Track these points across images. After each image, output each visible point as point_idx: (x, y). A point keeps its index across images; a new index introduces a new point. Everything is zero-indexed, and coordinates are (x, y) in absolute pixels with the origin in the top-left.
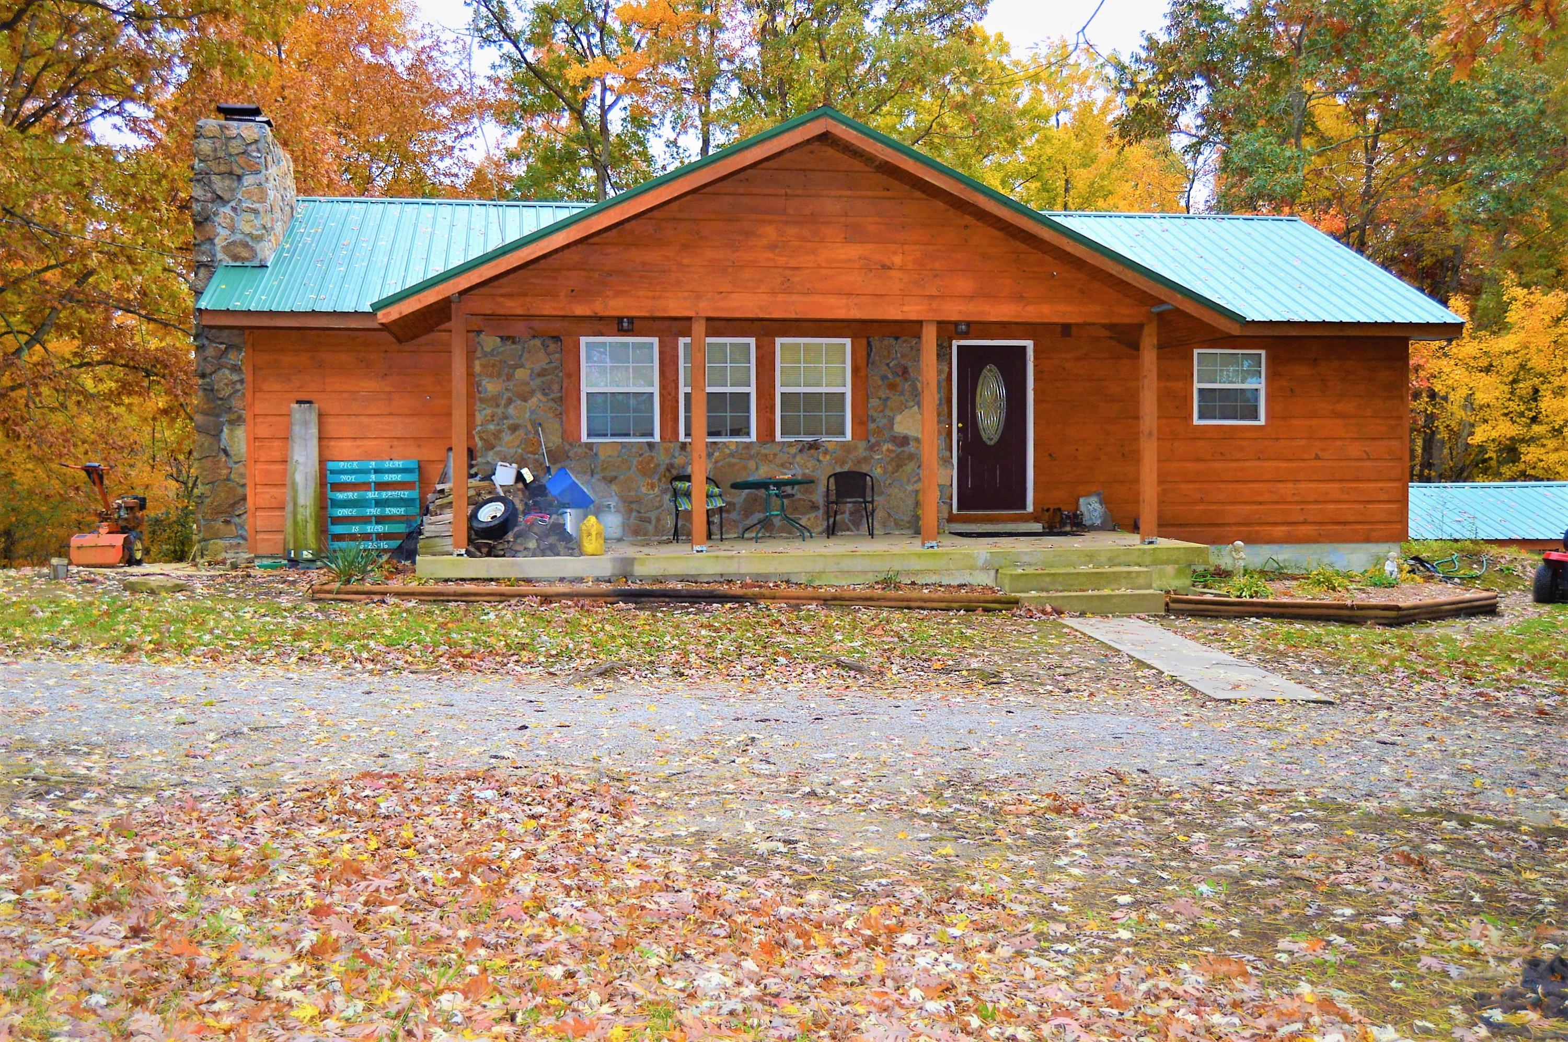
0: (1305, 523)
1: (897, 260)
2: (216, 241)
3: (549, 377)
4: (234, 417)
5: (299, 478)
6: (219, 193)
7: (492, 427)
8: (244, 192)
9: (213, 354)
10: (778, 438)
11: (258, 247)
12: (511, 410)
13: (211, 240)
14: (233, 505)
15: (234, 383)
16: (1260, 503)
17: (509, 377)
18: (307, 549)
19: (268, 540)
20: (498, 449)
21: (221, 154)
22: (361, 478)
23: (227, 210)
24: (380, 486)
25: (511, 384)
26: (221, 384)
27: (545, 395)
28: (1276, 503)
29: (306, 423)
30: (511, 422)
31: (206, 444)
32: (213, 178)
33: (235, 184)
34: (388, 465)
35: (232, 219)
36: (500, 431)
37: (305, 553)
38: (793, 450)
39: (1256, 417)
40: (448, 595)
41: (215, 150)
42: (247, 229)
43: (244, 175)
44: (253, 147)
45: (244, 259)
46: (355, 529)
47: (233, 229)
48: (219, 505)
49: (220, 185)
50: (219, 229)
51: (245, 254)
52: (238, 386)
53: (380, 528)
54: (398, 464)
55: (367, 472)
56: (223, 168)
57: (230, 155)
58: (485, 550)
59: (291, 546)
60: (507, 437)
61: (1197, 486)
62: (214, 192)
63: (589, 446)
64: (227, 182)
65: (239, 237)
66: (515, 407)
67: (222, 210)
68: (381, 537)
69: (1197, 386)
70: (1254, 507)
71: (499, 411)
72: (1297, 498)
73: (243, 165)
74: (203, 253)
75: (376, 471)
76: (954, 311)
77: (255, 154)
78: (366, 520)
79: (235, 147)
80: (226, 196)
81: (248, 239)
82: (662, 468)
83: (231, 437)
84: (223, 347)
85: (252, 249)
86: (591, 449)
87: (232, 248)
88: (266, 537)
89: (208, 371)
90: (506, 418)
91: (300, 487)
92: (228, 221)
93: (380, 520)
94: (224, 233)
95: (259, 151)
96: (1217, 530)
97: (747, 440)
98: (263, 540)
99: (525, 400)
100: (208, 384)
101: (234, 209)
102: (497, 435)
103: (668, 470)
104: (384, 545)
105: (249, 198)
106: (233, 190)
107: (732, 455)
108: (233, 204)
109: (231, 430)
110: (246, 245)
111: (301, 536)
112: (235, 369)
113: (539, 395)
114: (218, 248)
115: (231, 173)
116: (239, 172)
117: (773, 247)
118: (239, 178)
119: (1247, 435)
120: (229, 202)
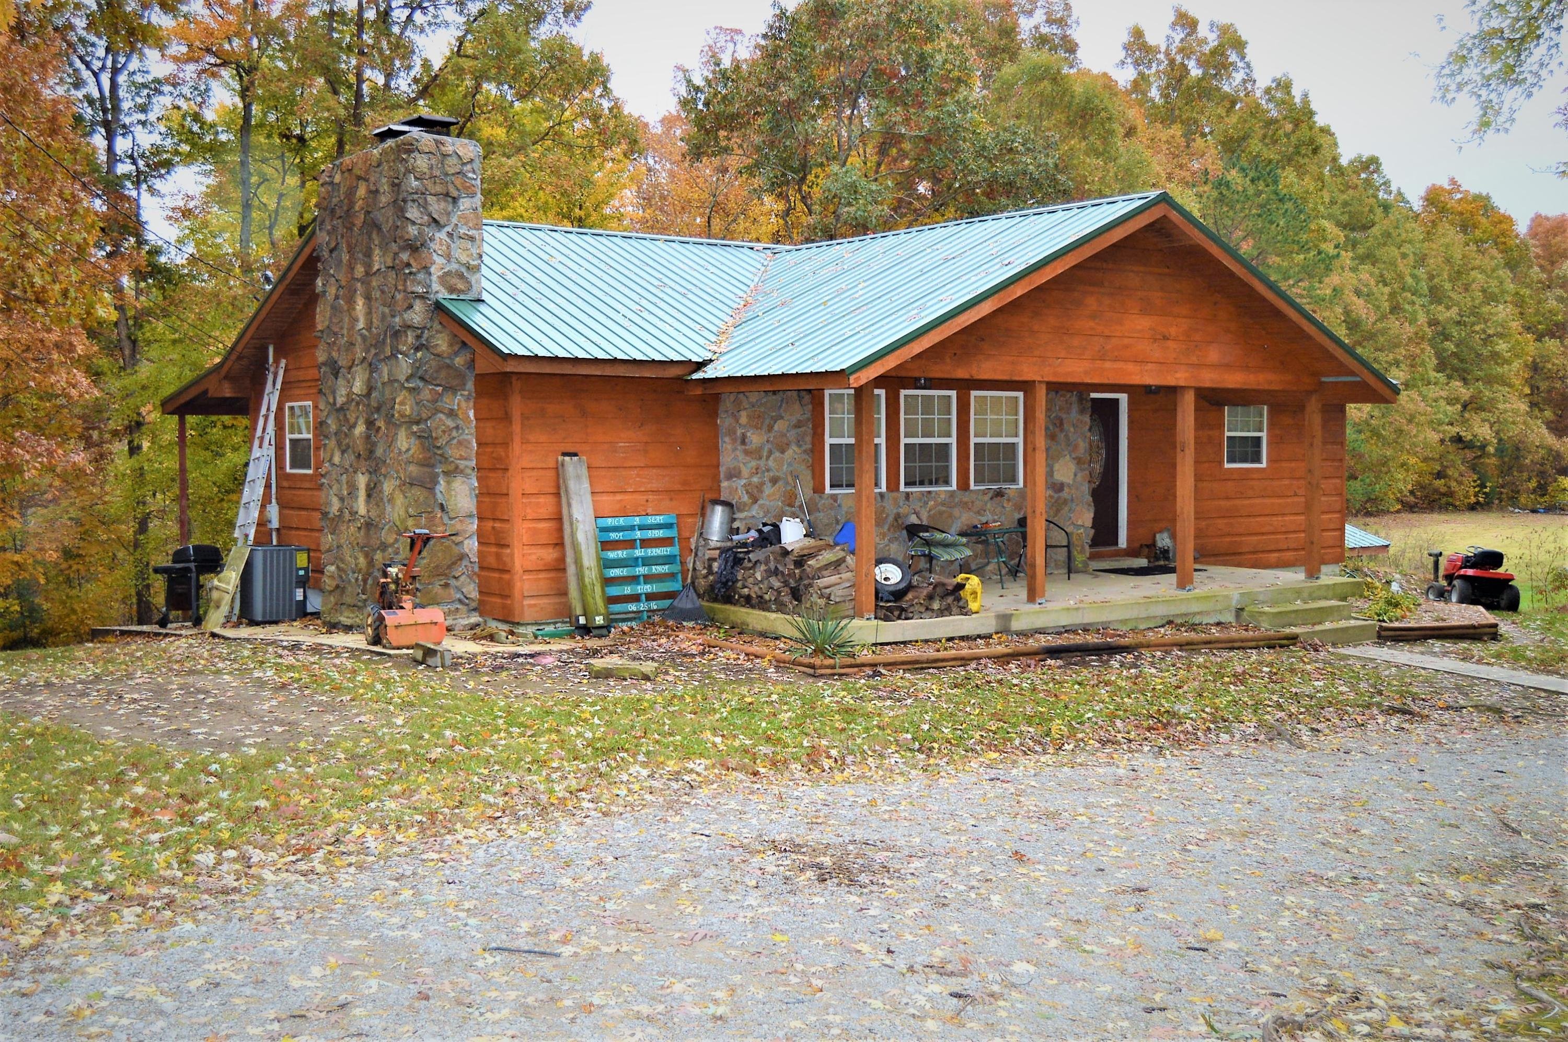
0: (1288, 550)
1: (1173, 331)
2: (432, 270)
3: (803, 429)
4: (452, 467)
5: (581, 537)
6: (435, 216)
7: (755, 480)
8: (460, 217)
9: (429, 397)
10: (972, 486)
11: (473, 279)
12: (771, 463)
13: (426, 269)
14: (449, 567)
15: (451, 430)
16: (1263, 534)
17: (770, 428)
18: (599, 615)
19: (535, 605)
20: (759, 502)
21: (437, 173)
22: (628, 535)
23: (442, 235)
24: (646, 543)
25: (772, 435)
26: (439, 432)
27: (800, 446)
28: (1273, 533)
29: (578, 477)
30: (771, 474)
31: (421, 499)
32: (429, 198)
33: (450, 208)
34: (651, 520)
35: (448, 247)
36: (762, 484)
37: (597, 618)
38: (987, 498)
39: (1258, 460)
40: (922, 662)
41: (431, 168)
42: (464, 259)
43: (459, 197)
44: (469, 167)
45: (460, 292)
46: (627, 590)
47: (448, 257)
48: (437, 566)
49: (436, 206)
50: (435, 257)
51: (461, 286)
52: (454, 434)
53: (648, 588)
54: (659, 519)
55: (632, 528)
56: (439, 189)
57: (447, 174)
58: (896, 613)
59: (579, 611)
60: (768, 490)
61: (1226, 521)
62: (430, 215)
63: (834, 497)
64: (443, 205)
65: (454, 267)
66: (775, 460)
67: (437, 235)
68: (650, 597)
69: (1227, 434)
70: (1259, 537)
71: (762, 463)
72: (1283, 529)
73: (459, 186)
74: (419, 283)
75: (641, 528)
76: (1209, 379)
77: (470, 175)
78: (634, 579)
79: (452, 165)
80: (442, 221)
81: (463, 270)
82: (891, 519)
83: (449, 489)
84: (440, 389)
85: (469, 283)
86: (836, 501)
87: (448, 278)
88: (533, 602)
89: (424, 416)
90: (768, 470)
91: (583, 547)
92: (444, 248)
93: (648, 578)
94: (439, 261)
95: (474, 172)
96: (1238, 558)
97: (949, 489)
98: (530, 606)
99: (783, 452)
100: (423, 431)
101: (450, 235)
102: (760, 487)
103: (896, 520)
104: (654, 605)
105: (466, 224)
106: (448, 214)
107: (943, 504)
108: (449, 229)
109: (448, 483)
110: (461, 276)
111: (591, 600)
112: (451, 414)
113: (794, 447)
114: (434, 278)
115: (447, 195)
116: (455, 193)
117: (1093, 317)
118: (455, 200)
119: (1255, 476)
120: (444, 226)
